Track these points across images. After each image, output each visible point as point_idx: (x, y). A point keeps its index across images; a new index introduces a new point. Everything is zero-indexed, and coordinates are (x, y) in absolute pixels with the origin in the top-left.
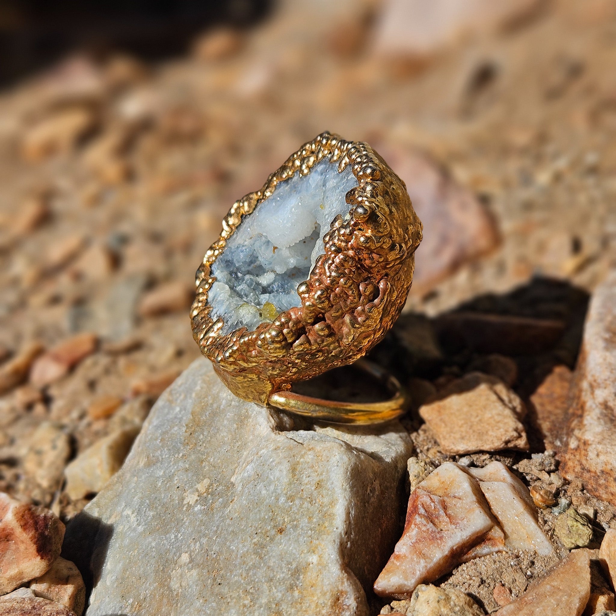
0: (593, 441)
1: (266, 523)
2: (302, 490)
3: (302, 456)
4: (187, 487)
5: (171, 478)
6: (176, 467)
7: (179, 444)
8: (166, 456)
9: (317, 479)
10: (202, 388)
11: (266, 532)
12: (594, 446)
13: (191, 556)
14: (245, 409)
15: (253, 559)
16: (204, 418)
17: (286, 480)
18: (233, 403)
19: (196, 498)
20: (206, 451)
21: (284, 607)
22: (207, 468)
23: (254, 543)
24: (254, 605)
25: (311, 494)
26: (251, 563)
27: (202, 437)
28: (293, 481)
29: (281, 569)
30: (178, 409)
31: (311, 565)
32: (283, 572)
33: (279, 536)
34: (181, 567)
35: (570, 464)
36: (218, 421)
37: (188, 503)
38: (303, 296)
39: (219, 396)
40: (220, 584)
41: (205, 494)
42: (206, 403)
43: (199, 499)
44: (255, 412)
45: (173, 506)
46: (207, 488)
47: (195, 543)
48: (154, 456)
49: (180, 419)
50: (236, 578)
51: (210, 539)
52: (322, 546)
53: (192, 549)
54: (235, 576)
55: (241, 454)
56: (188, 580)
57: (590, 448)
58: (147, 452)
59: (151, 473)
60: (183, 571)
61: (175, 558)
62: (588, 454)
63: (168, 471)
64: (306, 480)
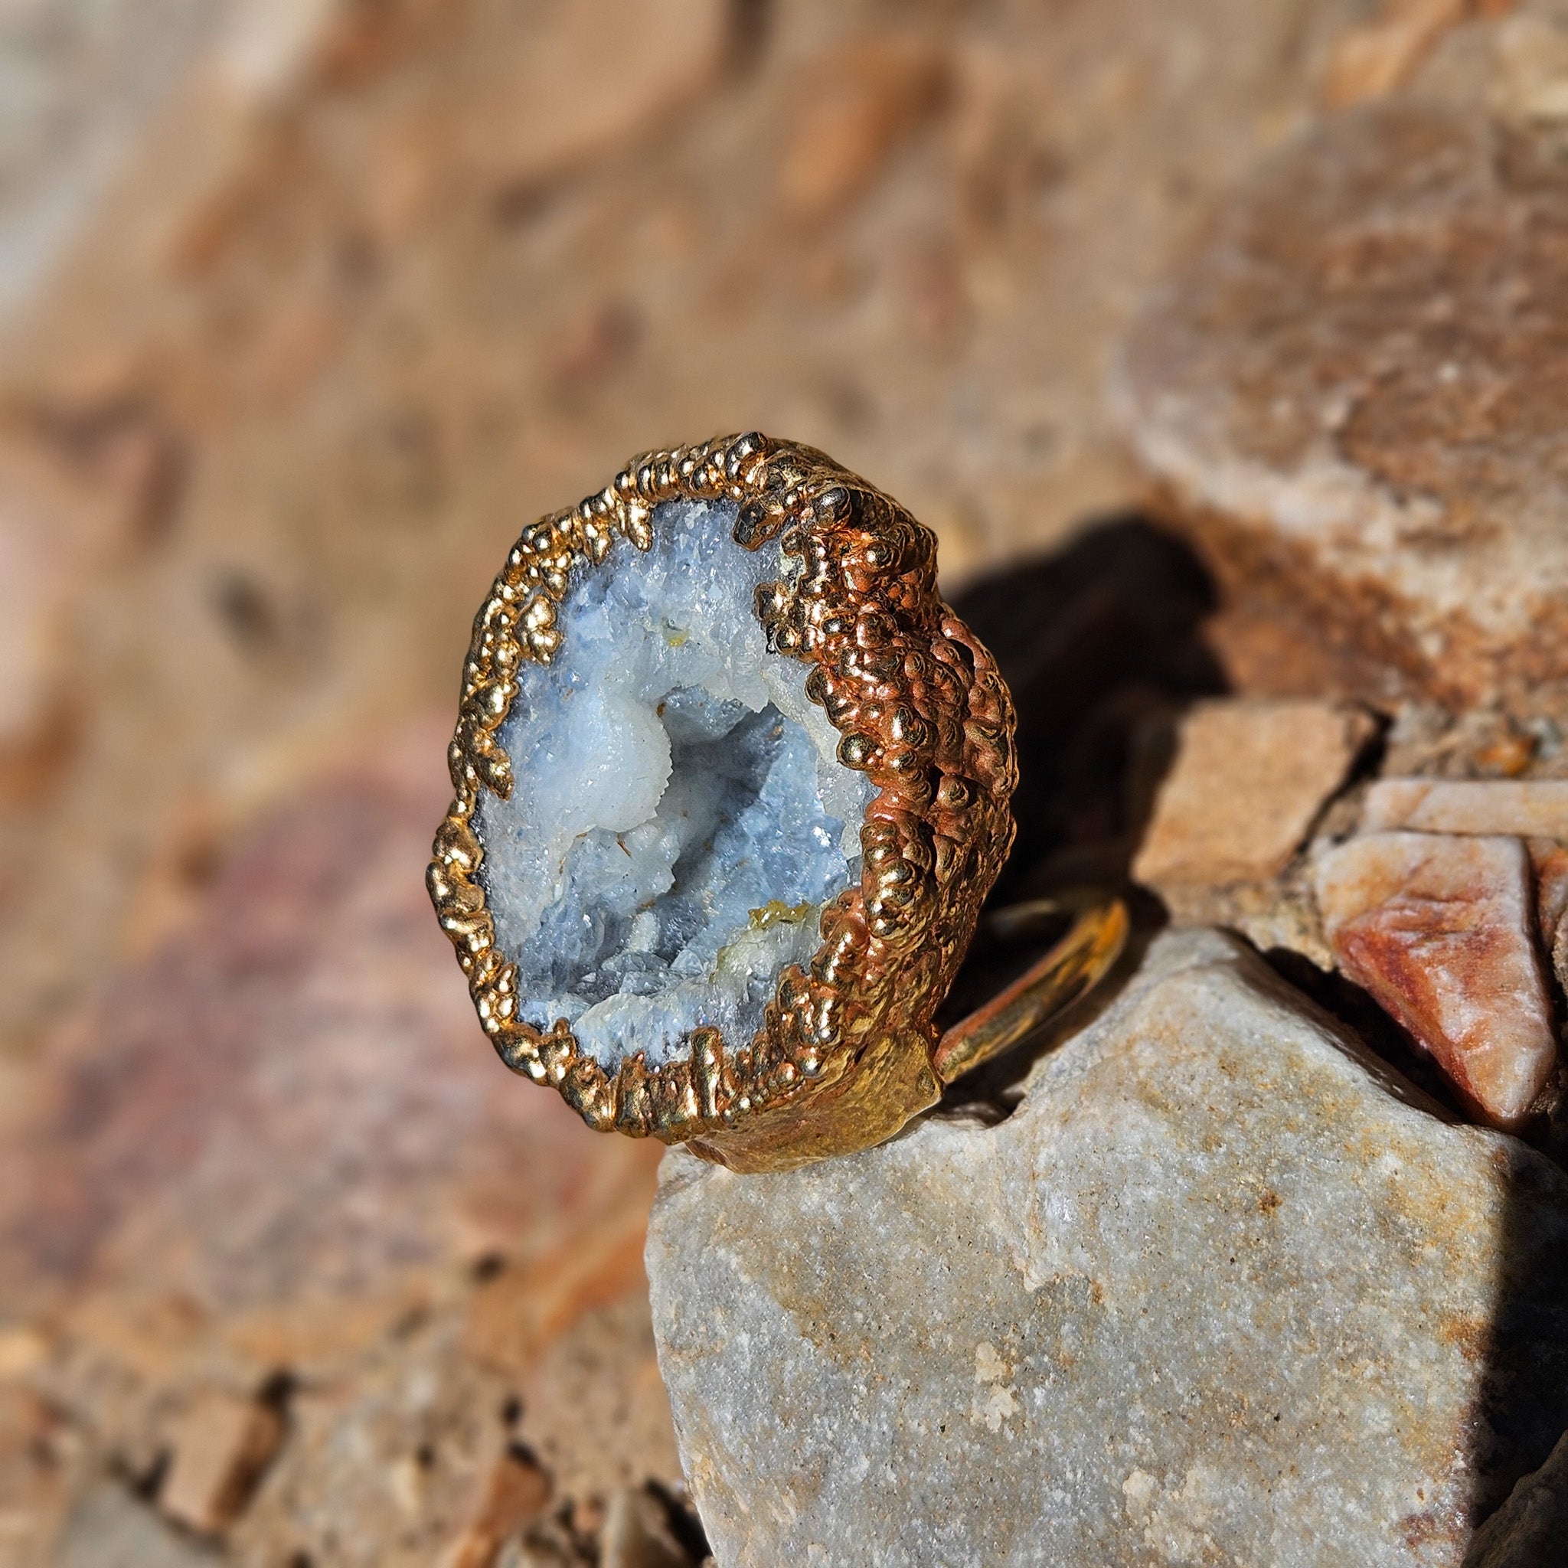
1: (1226, 1229)
2: (1212, 1109)
3: (1134, 1068)
4: (961, 1407)
5: (899, 1440)
6: (884, 1415)
7: (835, 1377)
8: (835, 1427)
9: (1214, 1060)
10: (743, 1252)
11: (1246, 1239)
12: (1476, 600)
13: (1147, 1468)
14: (886, 1171)
15: (1286, 1301)
16: (821, 1284)
17: (1164, 1128)
18: (852, 1188)
19: (1006, 1394)
20: (903, 1322)
21: (1438, 1297)
22: (949, 1339)
23: (1250, 1279)
24: (1389, 1359)
25: (1235, 1096)
26: (1291, 1310)
27: (859, 1316)
28: (1175, 1115)
29: (1355, 1247)
30: (744, 1339)
31: (1398, 1178)
32: (1369, 1248)
33: (1281, 1212)
34: (1152, 1507)
35: (1465, 677)
36: (861, 1249)
37: (1004, 1419)
38: (871, 761)
39: (805, 1214)
40: (1277, 1419)
41: (1015, 1368)
42: (789, 1259)
43: (1014, 1388)
44: (916, 1151)
45: (978, 1463)
46: (1002, 1359)
47: (1126, 1438)
48: (806, 1462)
49: (777, 1343)
50: (1298, 1366)
51: (1148, 1391)
52: (1375, 1128)
53: (1133, 1453)
54: (1289, 1365)
55: (983, 1238)
56: (1201, 1500)
57: (1473, 613)
58: (777, 1482)
59: (839, 1494)
60: (1169, 1505)
61: (1115, 1516)
62: (1481, 625)
63: (875, 1442)
64: (1196, 1086)
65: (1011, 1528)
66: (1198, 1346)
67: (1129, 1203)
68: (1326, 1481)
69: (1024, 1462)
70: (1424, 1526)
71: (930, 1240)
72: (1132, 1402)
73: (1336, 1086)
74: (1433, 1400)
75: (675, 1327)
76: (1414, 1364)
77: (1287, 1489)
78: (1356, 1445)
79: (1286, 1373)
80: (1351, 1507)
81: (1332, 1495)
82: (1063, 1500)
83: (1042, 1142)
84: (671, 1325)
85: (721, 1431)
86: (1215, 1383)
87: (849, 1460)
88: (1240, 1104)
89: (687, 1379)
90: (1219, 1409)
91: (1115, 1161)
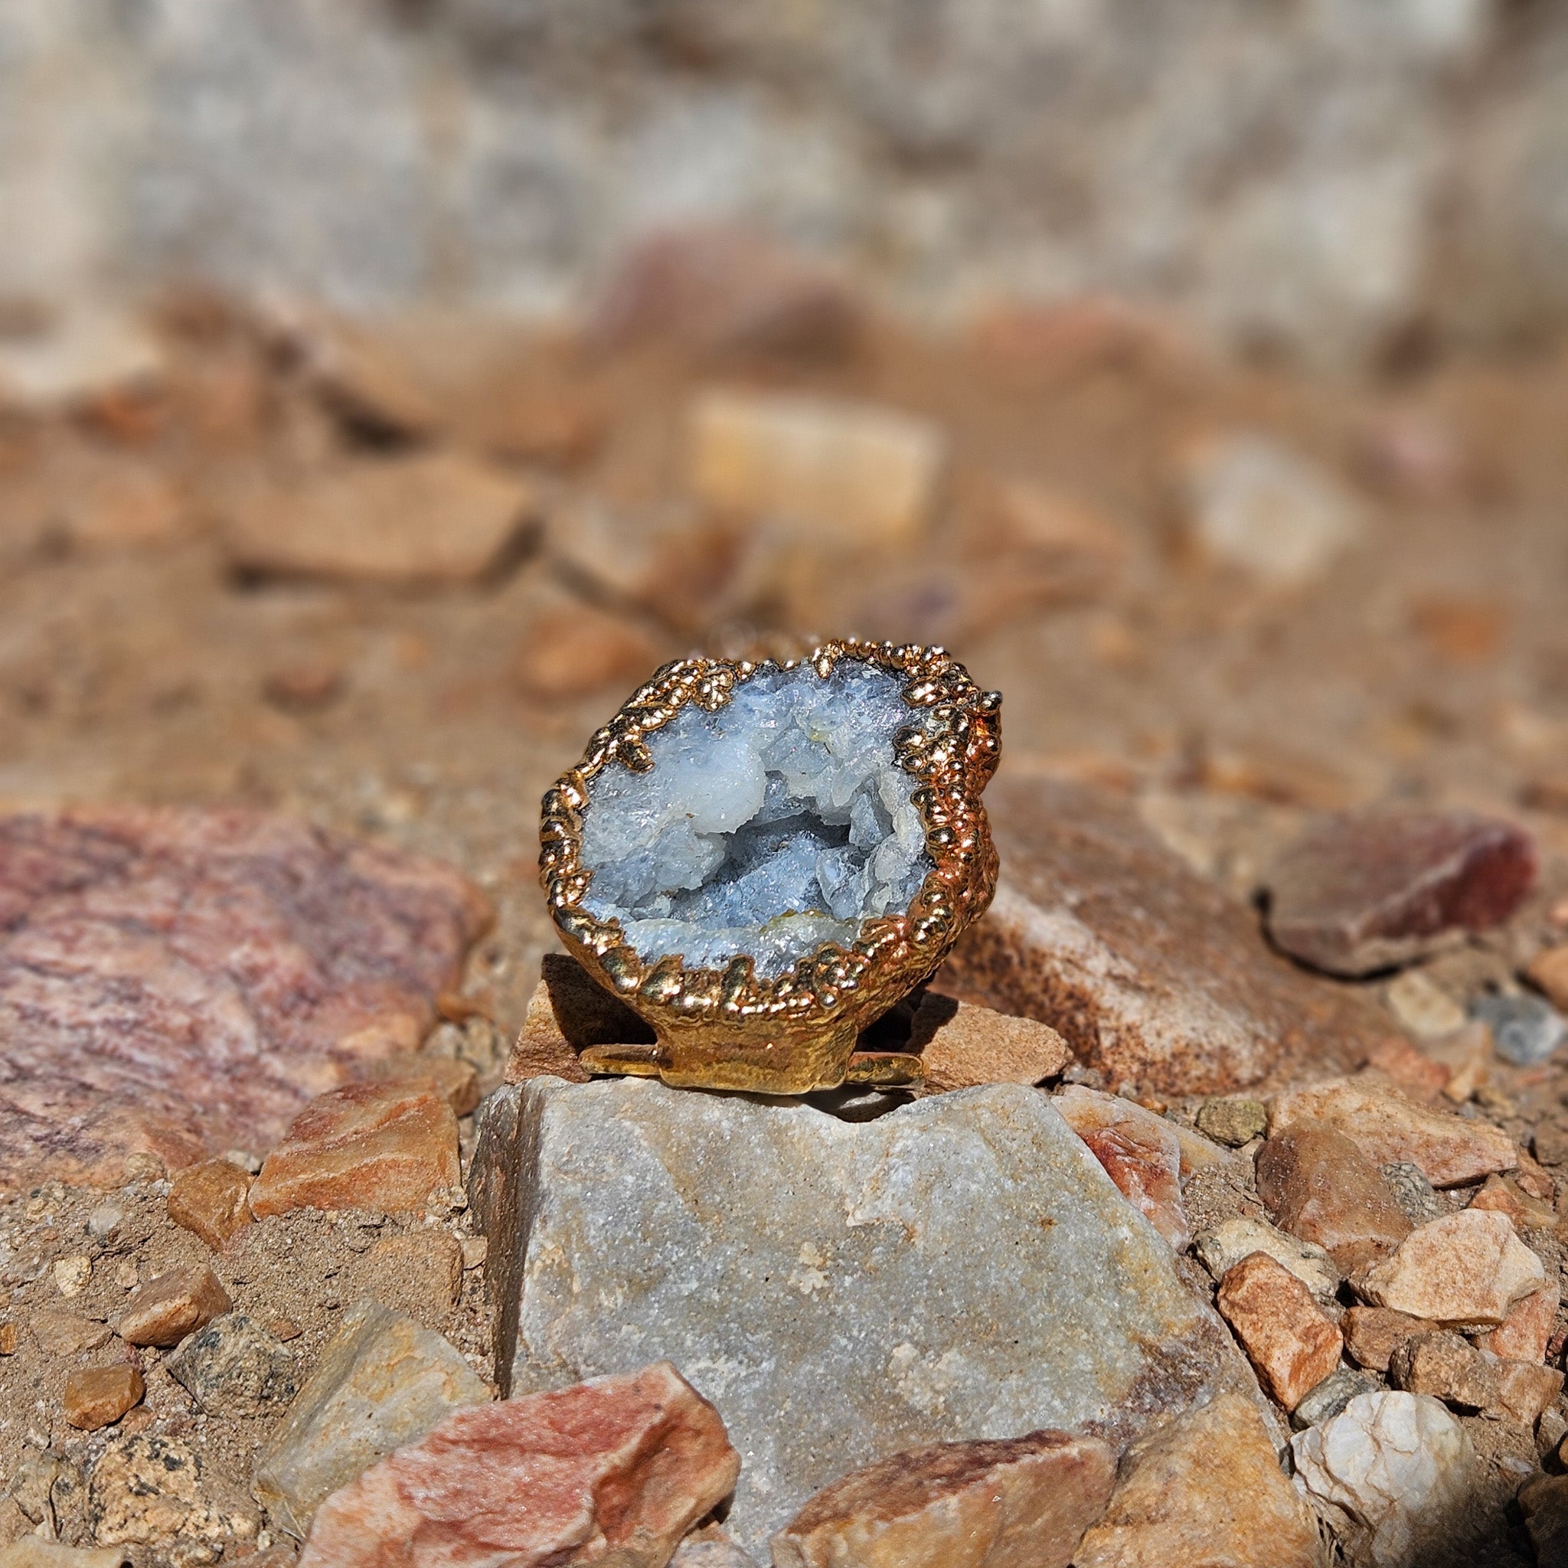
0: (1142, 1020)
1: (1016, 1226)
2: (1020, 1161)
4: (783, 1272)
5: (729, 1277)
6: (721, 1259)
7: (691, 1225)
8: (681, 1255)
9: (1029, 1136)
10: (646, 1129)
11: (1027, 1236)
12: (1147, 1025)
13: (916, 1344)
14: (768, 1121)
15: (1043, 1280)
17: (991, 1157)
18: (743, 1120)
20: (749, 1213)
21: (1129, 1317)
22: (781, 1233)
23: (1025, 1257)
24: (1096, 1336)
25: (1037, 1160)
26: (1045, 1284)
27: (719, 1197)
28: (999, 1154)
29: (1093, 1267)
31: (1127, 1242)
32: (1100, 1271)
33: (1055, 1230)
34: (910, 1367)
35: (1119, 1068)
36: (737, 1158)
37: (814, 1288)
38: (950, 846)
39: (704, 1122)
40: (1016, 1342)
41: (829, 1263)
42: (679, 1145)
43: (827, 1273)
44: (795, 1117)
45: (787, 1307)
46: (821, 1256)
47: (907, 1322)
48: (650, 1269)
49: (656, 1190)
50: (1041, 1316)
51: (932, 1301)
52: (1121, 1210)
53: (909, 1332)
54: (1034, 1315)
55: (822, 1186)
56: (947, 1374)
57: (1142, 1031)
58: (618, 1276)
59: (666, 1297)
60: (923, 1370)
61: (879, 1367)
62: (1143, 1041)
63: (707, 1273)
64: (1015, 1145)
65: (803, 1351)
66: (978, 1283)
67: (958, 1187)
68: (1045, 1384)
69: (821, 1317)
70: (1098, 1430)
71: (785, 1172)
72: (918, 1303)
73: (1099, 1182)
74: (1120, 1365)
75: (565, 1159)
76: (1111, 1343)
77: (1014, 1380)
78: (1068, 1371)
79: (1032, 1318)
80: (1056, 1403)
81: (1045, 1394)
82: (846, 1347)
83: (901, 1137)
84: (563, 1156)
85: (590, 1229)
86: (982, 1308)
87: (682, 1279)
88: (1039, 1167)
89: (573, 1189)
90: (977, 1326)
91: (957, 1160)
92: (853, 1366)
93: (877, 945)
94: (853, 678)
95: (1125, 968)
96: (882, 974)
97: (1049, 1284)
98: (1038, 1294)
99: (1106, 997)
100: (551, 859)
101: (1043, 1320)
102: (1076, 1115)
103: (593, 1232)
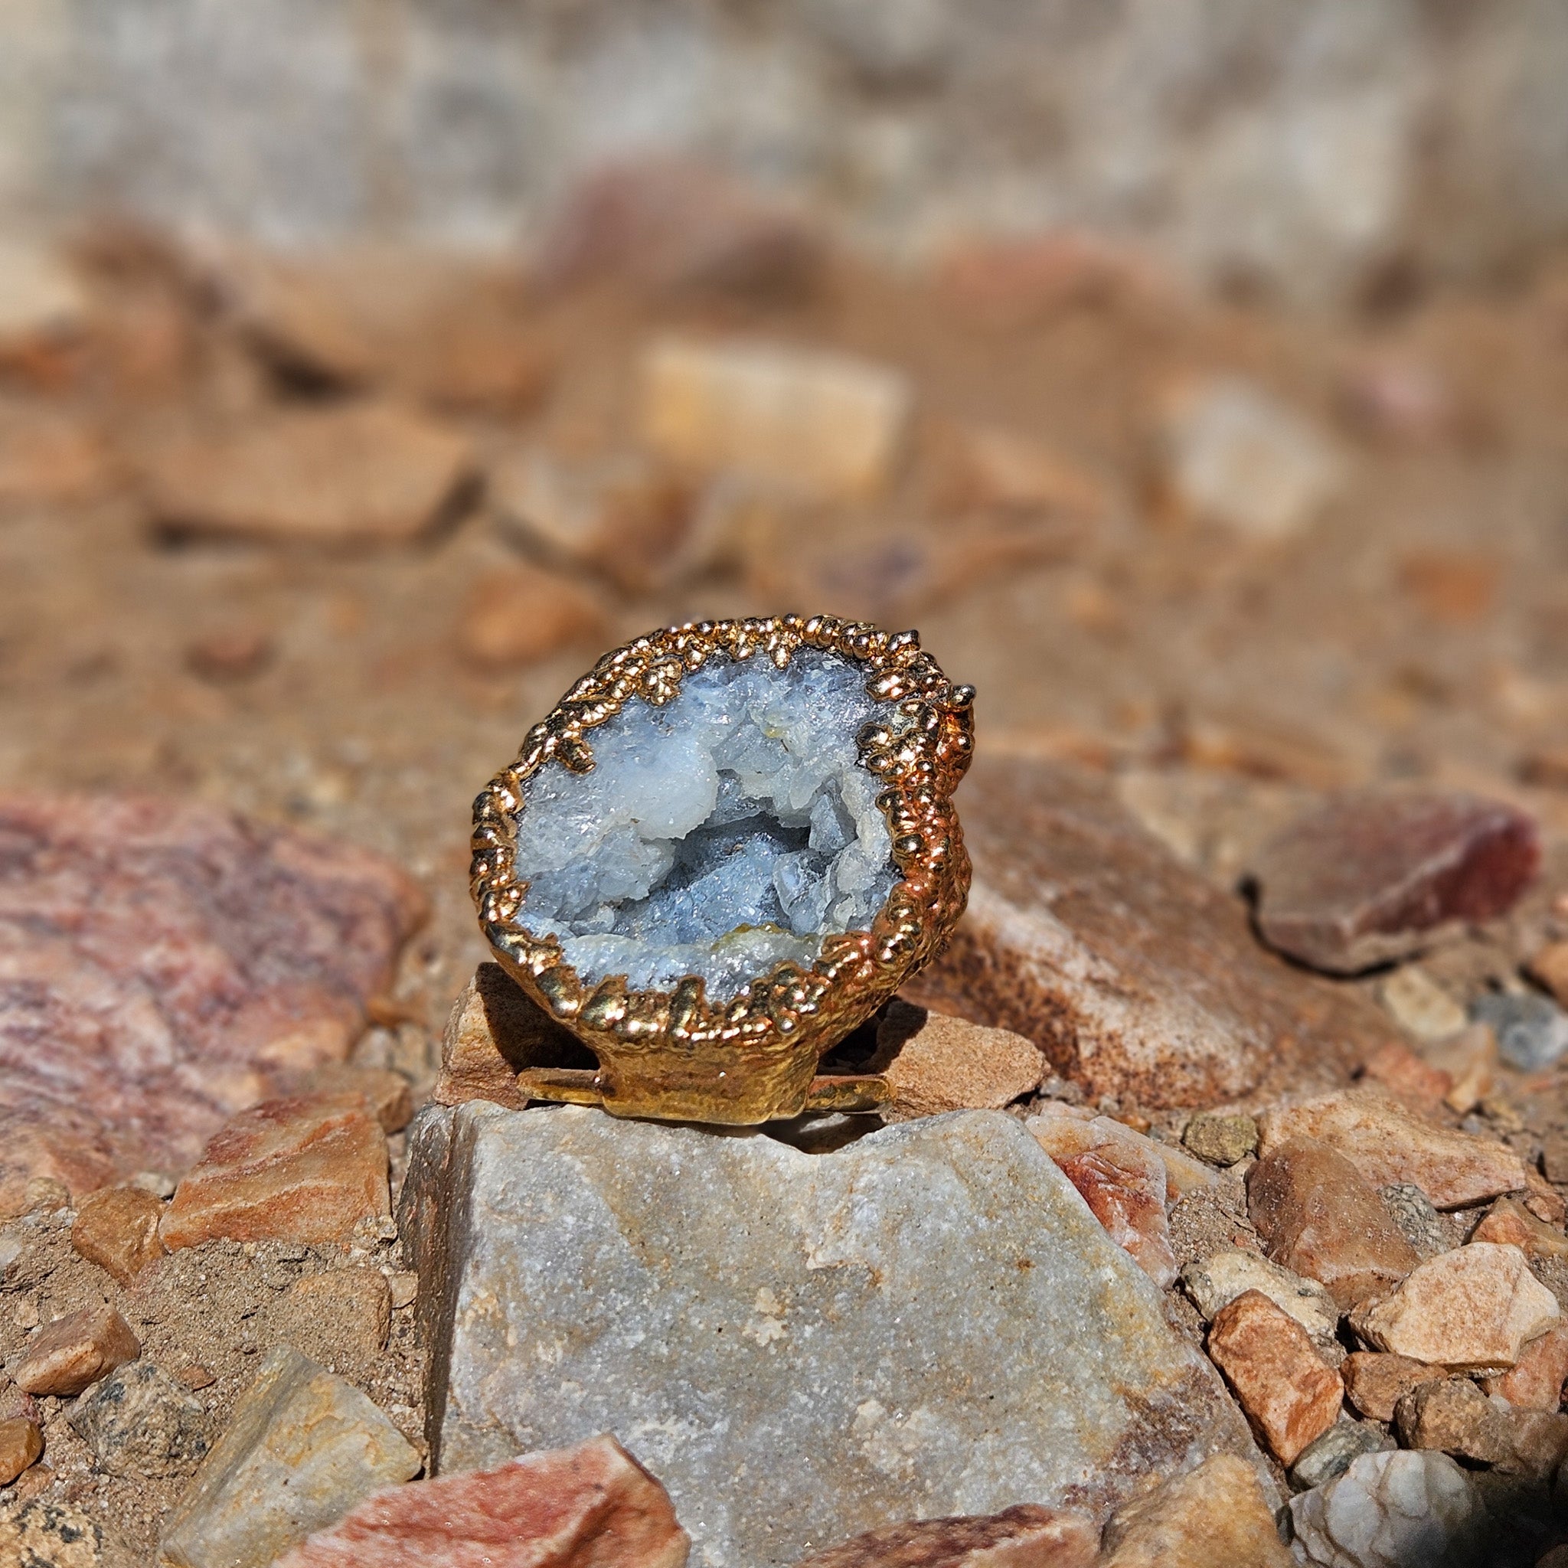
0: (1125, 1028)
1: (990, 1268)
2: (995, 1196)
3: (949, 1151)
4: (738, 1321)
5: (678, 1328)
6: (670, 1308)
7: (638, 1270)
8: (626, 1303)
9: (1005, 1168)
10: (588, 1164)
11: (1004, 1279)
12: (1129, 1034)
13: (882, 1401)
14: (721, 1153)
15: (1021, 1328)
17: (964, 1192)
18: (694, 1152)
20: (700, 1255)
21: (1114, 1367)
23: (1001, 1304)
24: (1078, 1390)
25: (1013, 1195)
26: (1023, 1333)
27: (667, 1239)
28: (972, 1188)
29: (1074, 1313)
31: (1111, 1284)
32: (1081, 1318)
33: (1033, 1272)
34: (876, 1427)
35: (1100, 1079)
36: (686, 1195)
37: (771, 1340)
38: (918, 856)
39: (651, 1155)
40: (992, 1398)
41: (788, 1311)
42: (624, 1181)
43: (785, 1322)
44: (750, 1149)
45: (742, 1361)
46: (779, 1303)
47: (872, 1376)
48: (592, 1320)
49: (598, 1231)
50: (1018, 1369)
51: (899, 1353)
52: (1103, 1248)
53: (875, 1388)
54: (1011, 1367)
55: (780, 1225)
56: (917, 1434)
57: (1124, 1040)
58: (557, 1327)
59: (610, 1351)
60: (890, 1429)
61: (842, 1427)
62: (1126, 1050)
63: (655, 1324)
64: (989, 1179)
65: (759, 1410)
66: (950, 1333)
67: (927, 1226)
68: (1022, 1444)
69: (779, 1371)
70: (1081, 1494)
71: (740, 1209)
72: (884, 1355)
73: (1080, 1217)
74: (1103, 1421)
75: (499, 1198)
76: (1094, 1397)
77: (989, 1441)
78: (1048, 1430)
79: (1008, 1371)
80: (1035, 1465)
81: (1022, 1456)
82: (806, 1404)
83: (866, 1171)
84: (497, 1194)
85: (526, 1275)
86: (953, 1361)
87: (627, 1330)
88: (1015, 1201)
89: (508, 1232)
90: (949, 1380)
91: (925, 1197)
92: (815, 1426)
93: (839, 965)
94: (812, 669)
95: (1105, 970)
96: (845, 996)
97: (1027, 1332)
98: (1016, 1344)
99: (1085, 1004)
100: (483, 868)
101: (1021, 1373)
102: (1053, 1136)
103: (529, 1280)
